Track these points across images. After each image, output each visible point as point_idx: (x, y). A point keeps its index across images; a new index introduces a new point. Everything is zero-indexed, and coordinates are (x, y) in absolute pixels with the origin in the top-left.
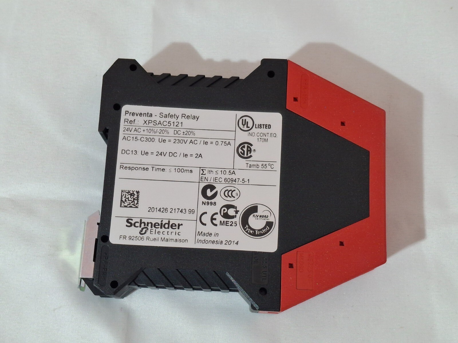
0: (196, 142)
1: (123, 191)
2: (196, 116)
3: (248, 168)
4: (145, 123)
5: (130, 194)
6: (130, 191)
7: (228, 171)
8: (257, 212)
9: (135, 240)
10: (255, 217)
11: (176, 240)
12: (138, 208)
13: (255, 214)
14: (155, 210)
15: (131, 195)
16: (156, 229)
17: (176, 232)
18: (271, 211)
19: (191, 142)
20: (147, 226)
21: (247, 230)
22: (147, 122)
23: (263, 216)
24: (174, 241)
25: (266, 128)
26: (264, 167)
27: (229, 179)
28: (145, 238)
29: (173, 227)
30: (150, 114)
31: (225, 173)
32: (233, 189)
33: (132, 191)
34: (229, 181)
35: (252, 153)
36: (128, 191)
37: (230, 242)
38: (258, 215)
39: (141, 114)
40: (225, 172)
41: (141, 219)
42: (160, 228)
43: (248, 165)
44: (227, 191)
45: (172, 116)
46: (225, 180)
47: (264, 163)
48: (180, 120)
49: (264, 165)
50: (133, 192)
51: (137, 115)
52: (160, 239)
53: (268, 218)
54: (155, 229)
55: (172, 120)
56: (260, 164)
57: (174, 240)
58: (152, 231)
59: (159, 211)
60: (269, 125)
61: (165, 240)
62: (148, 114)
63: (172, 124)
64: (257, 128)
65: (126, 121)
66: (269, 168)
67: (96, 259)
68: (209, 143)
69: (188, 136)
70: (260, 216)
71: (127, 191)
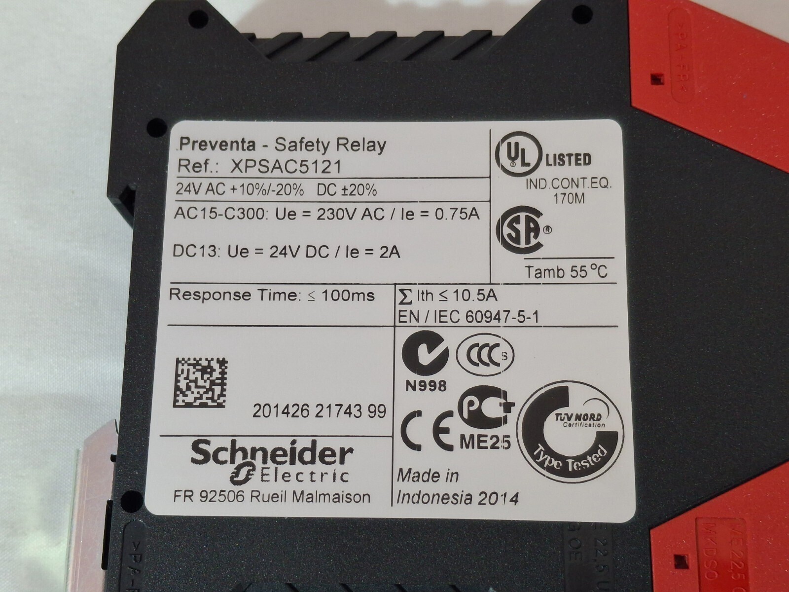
0: (379, 214)
1: (180, 362)
2: (378, 142)
3: (533, 280)
4: (237, 168)
5: (200, 367)
6: (201, 359)
7: (474, 290)
8: (566, 404)
9: (218, 501)
10: (561, 420)
11: (337, 496)
12: (224, 407)
13: (562, 411)
14: (274, 410)
15: (204, 371)
16: (279, 466)
17: (335, 474)
18: (607, 400)
19: (367, 213)
20: (252, 459)
21: (541, 459)
22: (242, 166)
23: (586, 415)
24: (331, 500)
25: (577, 164)
26: (579, 273)
27: (479, 314)
28: (247, 495)
29: (327, 459)
30: (249, 142)
31: (466, 297)
32: (492, 341)
33: (207, 359)
34: (479, 319)
35: (542, 238)
36: (195, 359)
37: (494, 496)
38: (572, 415)
39: (223, 145)
40: (466, 293)
41: (234, 438)
42: (288, 462)
43: (533, 272)
44: (476, 349)
45: (309, 145)
46: (467, 317)
47: (579, 263)
48: (333, 154)
49: (578, 269)
50: (209, 362)
51: (213, 148)
52: (290, 496)
53: (601, 422)
54: (275, 465)
55: (312, 156)
56: (566, 265)
57: (332, 497)
58: (265, 471)
59: (283, 413)
60: (585, 155)
61: (305, 497)
62: (243, 141)
63: (312, 167)
64: (551, 165)
65: (183, 164)
66: (593, 276)
67: (110, 561)
68: (417, 214)
69: (357, 198)
70: (577, 414)
71: (192, 362)
